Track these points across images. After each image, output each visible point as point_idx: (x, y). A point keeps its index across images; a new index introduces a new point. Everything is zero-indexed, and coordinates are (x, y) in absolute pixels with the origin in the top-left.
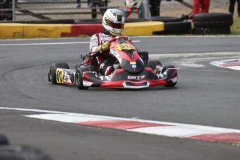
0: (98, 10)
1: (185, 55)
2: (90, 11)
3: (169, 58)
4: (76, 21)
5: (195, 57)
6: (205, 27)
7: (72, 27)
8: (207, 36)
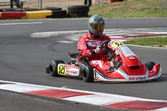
0: (14, 4)
1: (71, 32)
2: (10, 4)
3: (63, 34)
4: (3, 10)
5: (77, 33)
6: (74, 13)
7: (2, 14)
8: (78, 19)
